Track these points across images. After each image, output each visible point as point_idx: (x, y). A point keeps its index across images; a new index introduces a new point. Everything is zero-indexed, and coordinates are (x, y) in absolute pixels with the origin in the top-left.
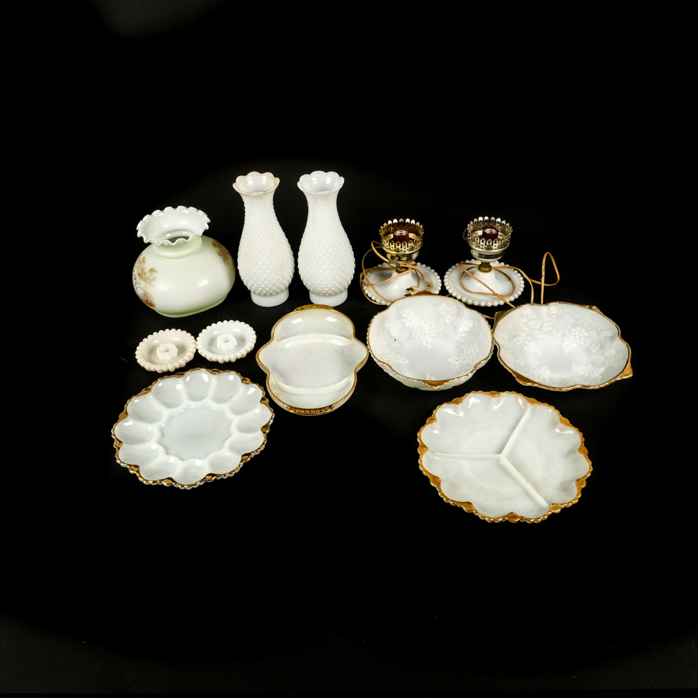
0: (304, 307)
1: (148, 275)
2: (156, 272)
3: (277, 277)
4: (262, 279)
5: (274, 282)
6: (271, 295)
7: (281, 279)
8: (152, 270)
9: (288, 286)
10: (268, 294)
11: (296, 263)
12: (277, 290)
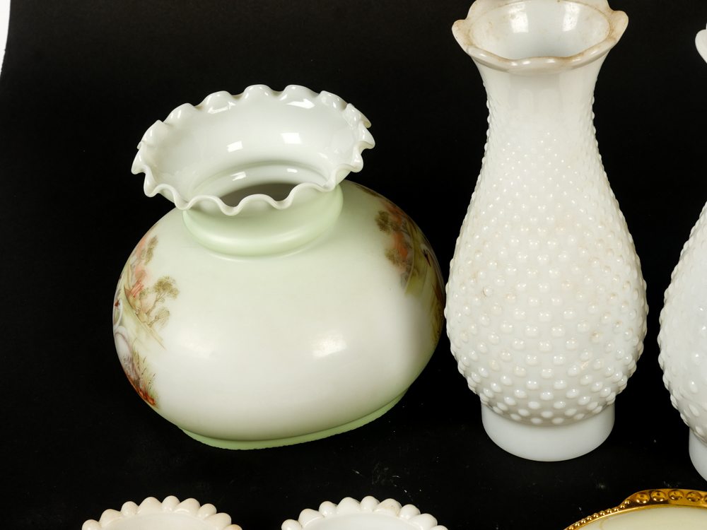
0: (663, 494)
1: (150, 298)
2: (174, 293)
3: (574, 370)
4: (520, 371)
5: (560, 384)
6: (547, 424)
7: (587, 379)
8: (164, 286)
9: (611, 398)
10: (536, 421)
11: (653, 325)
12: (570, 412)
